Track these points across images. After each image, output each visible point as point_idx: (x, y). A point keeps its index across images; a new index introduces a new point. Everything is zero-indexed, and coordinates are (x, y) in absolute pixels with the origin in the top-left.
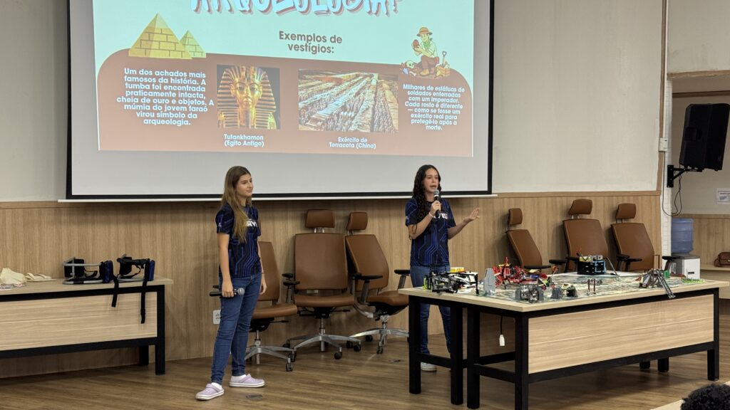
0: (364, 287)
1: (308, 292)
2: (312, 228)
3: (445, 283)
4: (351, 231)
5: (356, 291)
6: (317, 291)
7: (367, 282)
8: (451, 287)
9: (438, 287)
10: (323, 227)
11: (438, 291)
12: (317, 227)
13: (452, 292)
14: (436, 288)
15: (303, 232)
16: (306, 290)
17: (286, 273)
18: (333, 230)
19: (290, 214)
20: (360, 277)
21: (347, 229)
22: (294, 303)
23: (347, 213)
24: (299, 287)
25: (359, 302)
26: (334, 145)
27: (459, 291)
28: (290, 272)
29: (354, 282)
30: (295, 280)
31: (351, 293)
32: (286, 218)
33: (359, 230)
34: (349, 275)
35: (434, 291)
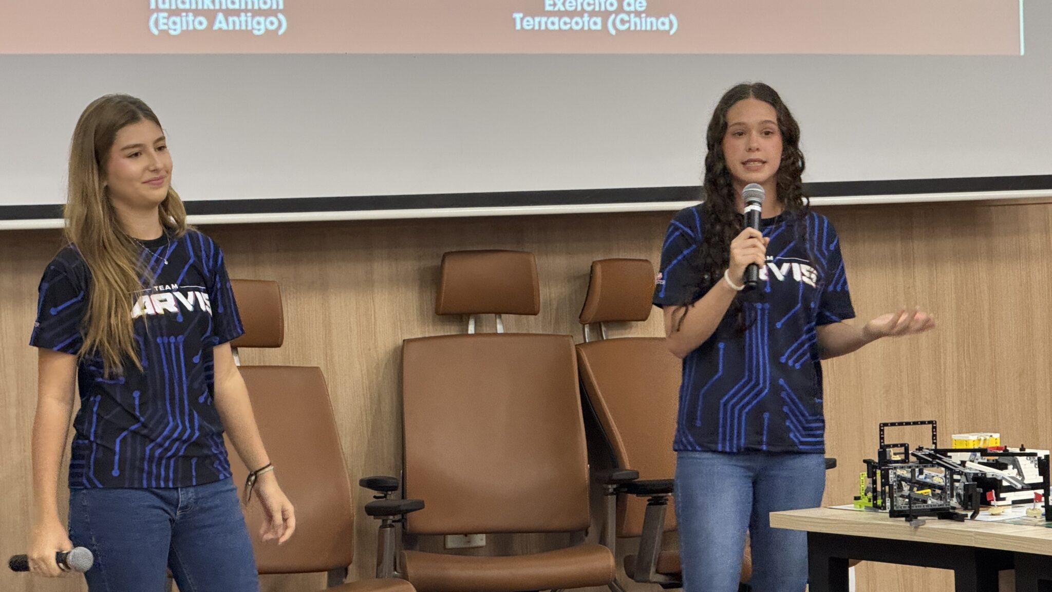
0: (649, 521)
1: (452, 542)
2: (460, 317)
3: (932, 486)
4: (596, 326)
5: (620, 536)
6: (480, 540)
7: (657, 502)
8: (954, 502)
9: (912, 500)
10: (499, 313)
11: (909, 515)
12: (475, 315)
13: (961, 518)
14: (902, 503)
15: (430, 332)
16: (444, 534)
17: (370, 475)
18: (532, 324)
19: (382, 268)
20: (631, 486)
21: (582, 320)
22: (405, 577)
23: (582, 261)
24: (419, 521)
25: (631, 576)
26: (530, 23)
27: (983, 515)
28: (385, 471)
29: (611, 501)
30: (403, 497)
31: (602, 540)
32: (369, 284)
33: (622, 322)
34: (595, 479)
35: (894, 514)
